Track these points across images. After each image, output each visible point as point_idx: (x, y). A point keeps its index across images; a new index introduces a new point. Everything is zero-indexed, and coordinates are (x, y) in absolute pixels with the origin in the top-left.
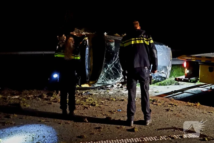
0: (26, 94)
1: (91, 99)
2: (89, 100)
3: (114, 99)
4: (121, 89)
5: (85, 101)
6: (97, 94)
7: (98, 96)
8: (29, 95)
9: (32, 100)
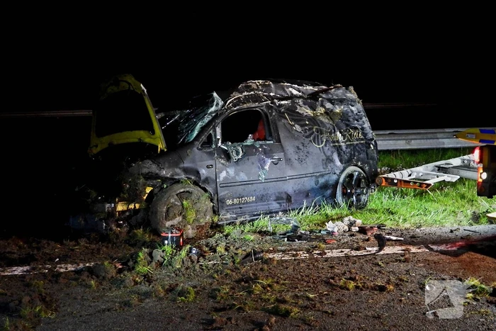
0: (51, 260)
1: (269, 286)
2: (264, 287)
3: (352, 285)
4: (361, 236)
5: (250, 292)
6: (287, 258)
7: (290, 270)
8: (59, 263)
9: (68, 286)
